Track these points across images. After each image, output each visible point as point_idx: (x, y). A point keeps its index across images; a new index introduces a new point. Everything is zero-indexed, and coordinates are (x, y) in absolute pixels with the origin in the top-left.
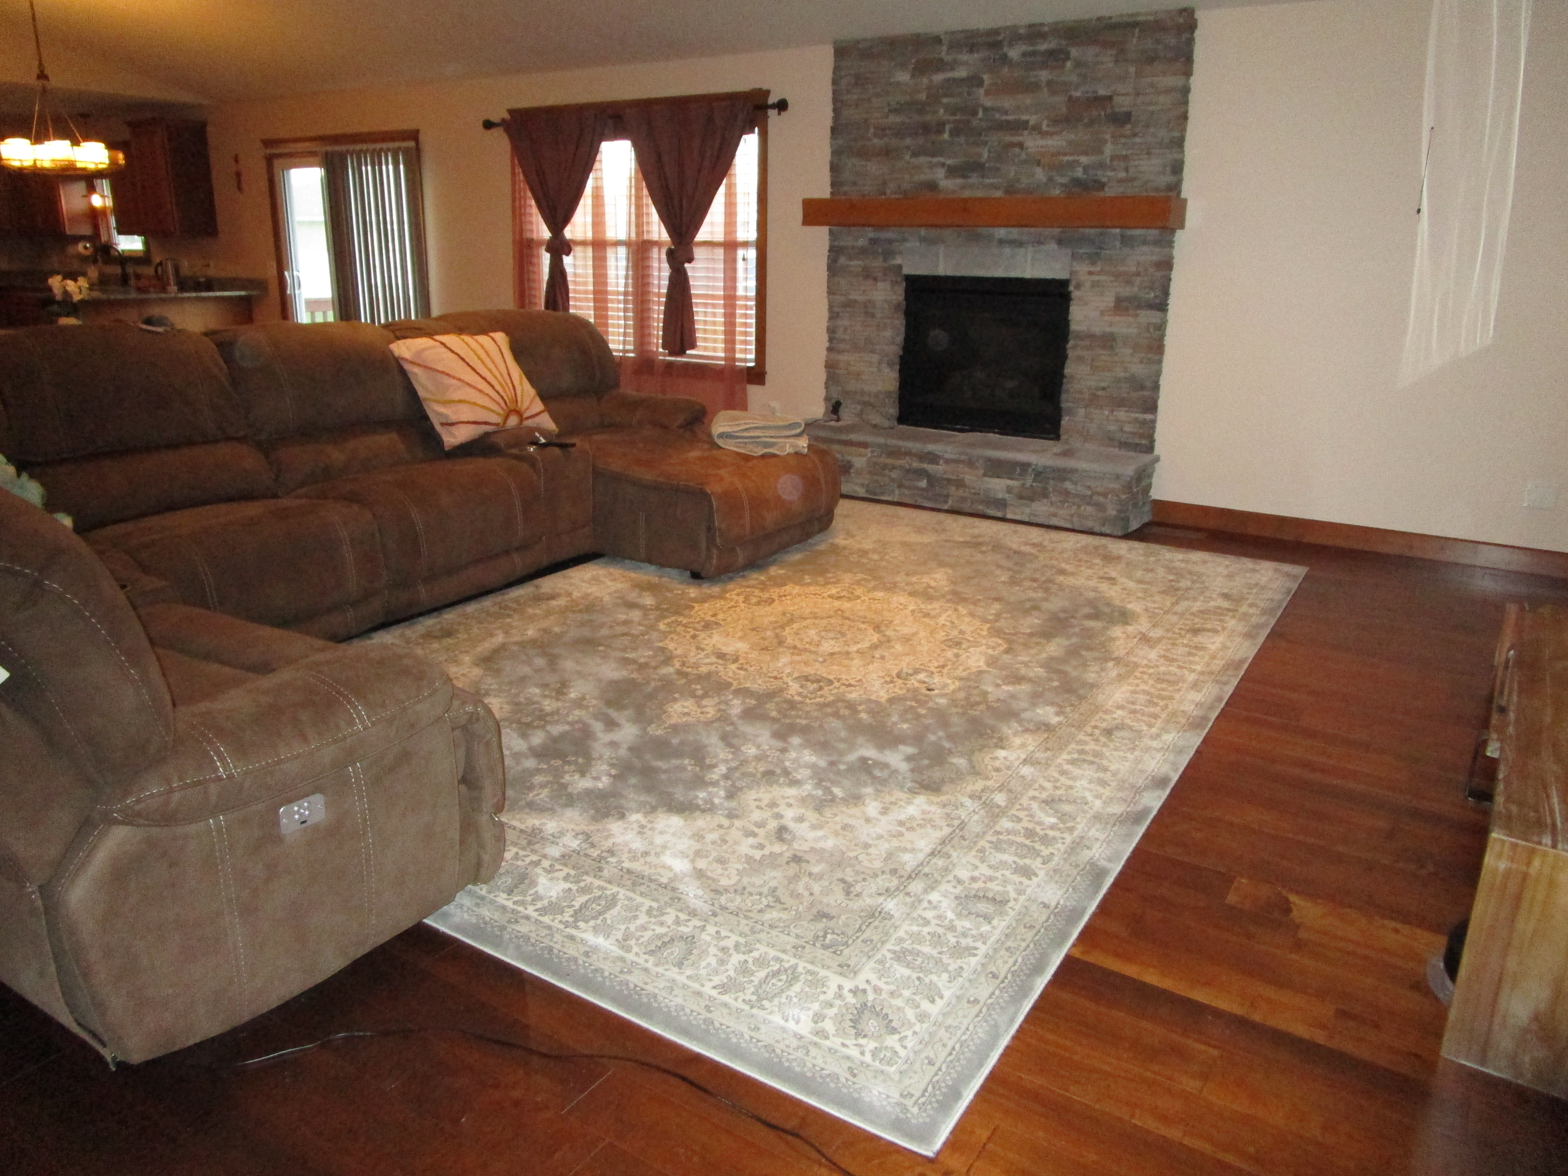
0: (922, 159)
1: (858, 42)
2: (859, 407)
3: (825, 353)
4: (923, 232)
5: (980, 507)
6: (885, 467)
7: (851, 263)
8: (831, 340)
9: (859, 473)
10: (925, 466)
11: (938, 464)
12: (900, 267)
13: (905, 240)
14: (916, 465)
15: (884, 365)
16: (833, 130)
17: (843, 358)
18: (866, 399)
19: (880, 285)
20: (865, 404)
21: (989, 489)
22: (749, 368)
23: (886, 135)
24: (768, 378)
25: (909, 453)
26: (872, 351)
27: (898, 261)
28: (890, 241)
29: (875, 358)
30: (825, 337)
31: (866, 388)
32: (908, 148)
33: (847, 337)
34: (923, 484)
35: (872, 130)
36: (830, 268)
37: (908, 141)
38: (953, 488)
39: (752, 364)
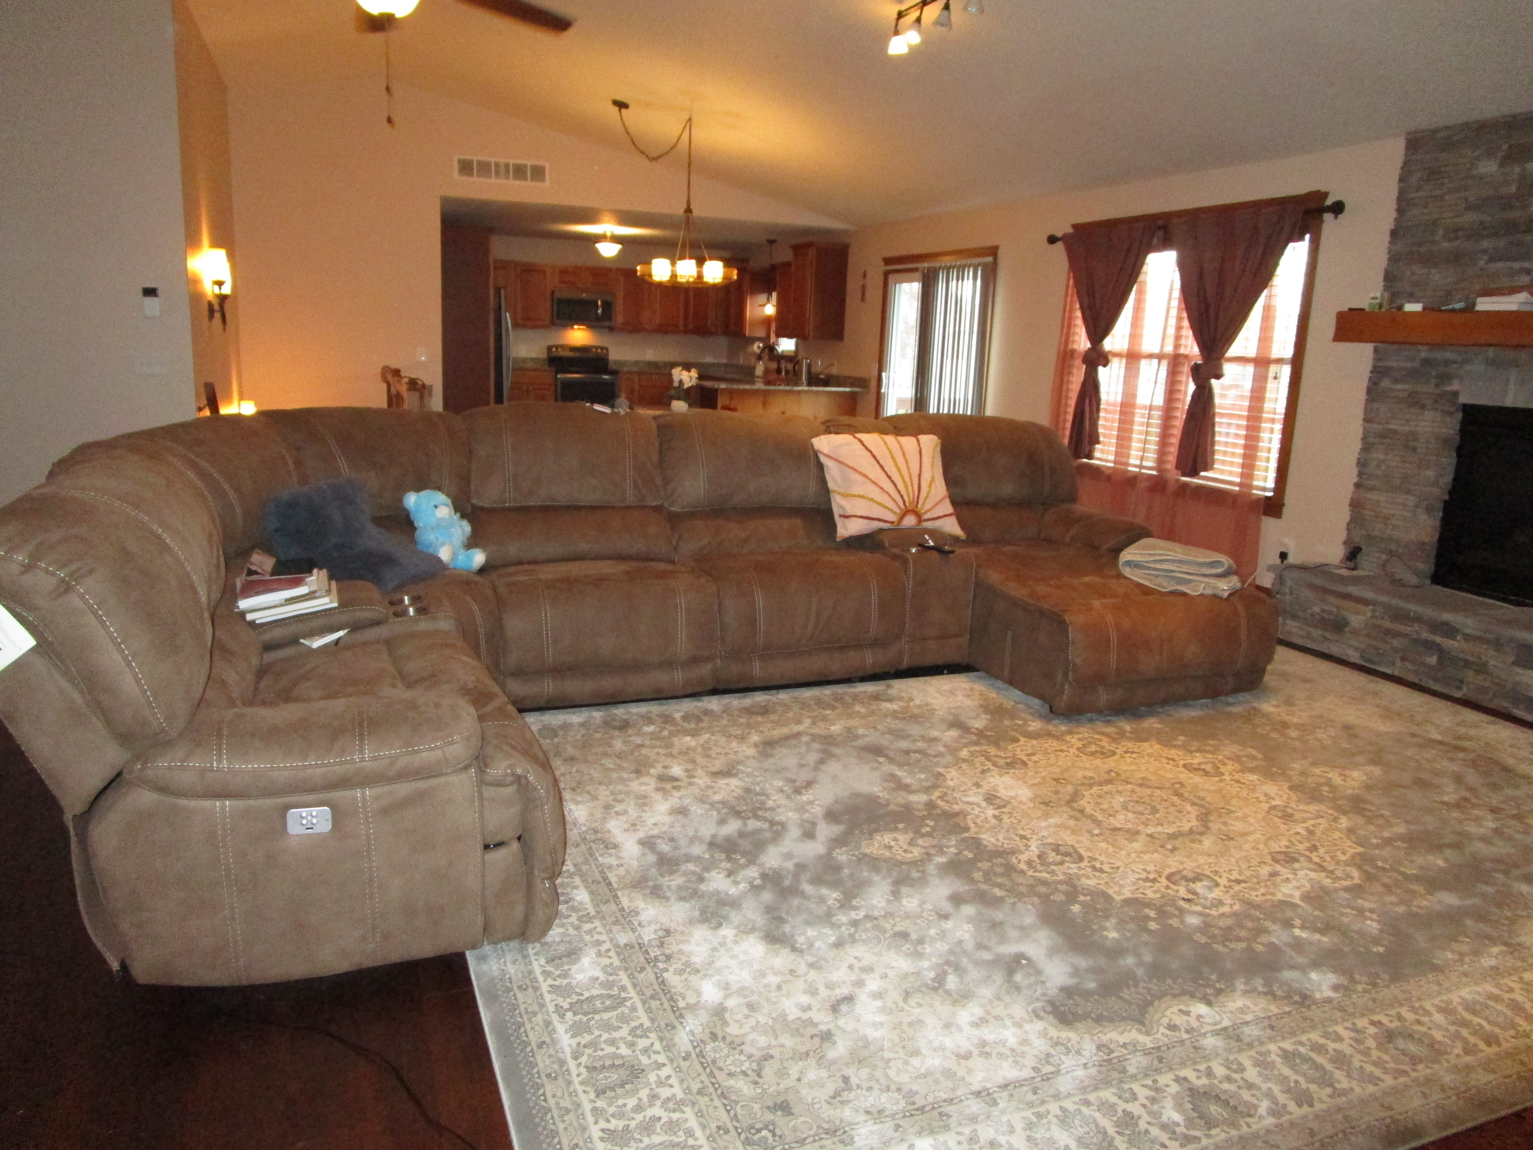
0: (1500, 265)
1: (1436, 131)
2: (1384, 557)
3: (1351, 488)
4: (1491, 352)
5: (1505, 704)
6: (1388, 632)
7: (1394, 387)
8: (1360, 474)
9: (1355, 632)
10: (1438, 639)
11: (1454, 639)
12: (1456, 394)
13: (1466, 361)
14: (1425, 635)
15: (1420, 511)
16: (1394, 233)
17: (1373, 496)
18: (1394, 547)
19: (1429, 415)
20: (1390, 552)
21: (1518, 683)
22: (1267, 498)
23: (1457, 238)
24: (1286, 511)
25: (1418, 619)
26: (1408, 492)
27: (1455, 386)
28: (1447, 363)
29: (1411, 500)
30: (1355, 471)
31: (1395, 534)
32: (1485, 252)
33: (1379, 472)
34: (1433, 660)
35: (1441, 232)
36: (1369, 391)
37: (1485, 244)
38: (1471, 673)
39: (1270, 494)
